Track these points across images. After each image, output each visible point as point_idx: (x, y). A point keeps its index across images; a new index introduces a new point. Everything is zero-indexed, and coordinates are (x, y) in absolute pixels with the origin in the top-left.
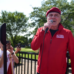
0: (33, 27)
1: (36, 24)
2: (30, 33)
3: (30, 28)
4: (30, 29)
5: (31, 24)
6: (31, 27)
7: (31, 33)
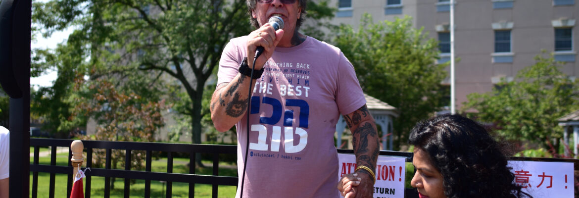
0: (63, 26)
1: (78, 13)
2: (43, 60)
3: (44, 31)
4: (46, 35)
5: (47, 5)
6: (49, 24)
7: (50, 58)
